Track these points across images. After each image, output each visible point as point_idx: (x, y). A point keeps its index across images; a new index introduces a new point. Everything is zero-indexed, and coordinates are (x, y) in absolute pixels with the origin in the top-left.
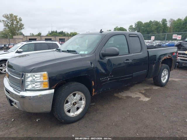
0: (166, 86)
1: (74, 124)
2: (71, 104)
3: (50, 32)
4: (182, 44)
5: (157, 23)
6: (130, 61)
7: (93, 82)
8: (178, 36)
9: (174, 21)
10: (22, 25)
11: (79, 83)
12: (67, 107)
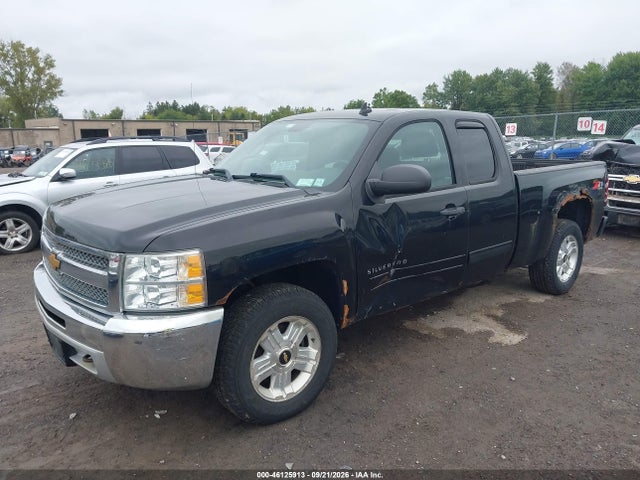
0: (571, 293)
1: (286, 427)
2: (273, 359)
3: (154, 106)
4: (615, 150)
5: (517, 78)
6: (461, 210)
7: (345, 283)
8: (595, 122)
9: (575, 70)
10: (53, 83)
11: (299, 288)
12: (261, 370)
